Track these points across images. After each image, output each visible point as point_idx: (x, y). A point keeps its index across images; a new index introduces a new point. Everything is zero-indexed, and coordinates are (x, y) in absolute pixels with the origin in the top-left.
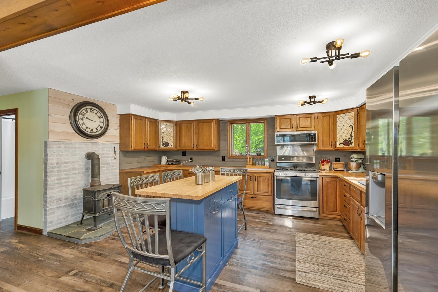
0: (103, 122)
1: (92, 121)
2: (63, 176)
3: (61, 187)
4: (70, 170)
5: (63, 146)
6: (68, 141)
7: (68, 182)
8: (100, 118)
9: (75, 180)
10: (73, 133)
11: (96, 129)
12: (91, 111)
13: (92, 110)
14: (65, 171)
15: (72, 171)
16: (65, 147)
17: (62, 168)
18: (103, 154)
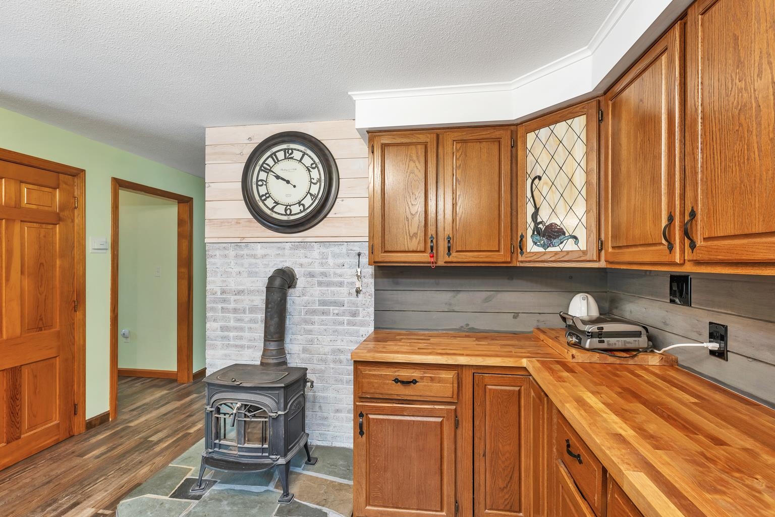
0: (319, 180)
1: (288, 182)
2: (232, 323)
3: (228, 346)
4: (244, 312)
5: (232, 253)
6: (238, 240)
7: (241, 338)
8: (309, 171)
9: (256, 338)
10: (250, 221)
11: (299, 203)
12: (287, 155)
13: (290, 151)
14: (235, 310)
15: (249, 313)
16: (236, 256)
17: (230, 304)
18: (324, 274)
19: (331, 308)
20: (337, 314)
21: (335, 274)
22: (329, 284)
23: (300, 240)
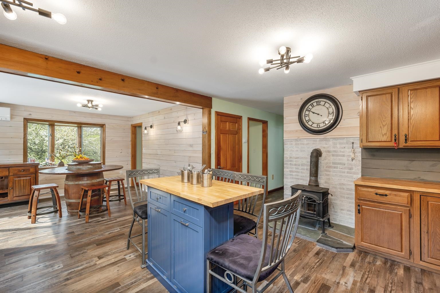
0: (333, 113)
1: (318, 114)
2: (294, 170)
3: (293, 178)
4: (299, 165)
5: (294, 143)
6: (297, 138)
7: (298, 175)
8: (328, 109)
9: (304, 176)
10: (301, 130)
11: (324, 122)
12: (318, 104)
13: (319, 102)
14: (295, 165)
16: (296, 144)
17: (293, 162)
18: (335, 151)
19: (339, 166)
20: (342, 169)
21: (340, 151)
22: (337, 156)
23: (323, 137)
